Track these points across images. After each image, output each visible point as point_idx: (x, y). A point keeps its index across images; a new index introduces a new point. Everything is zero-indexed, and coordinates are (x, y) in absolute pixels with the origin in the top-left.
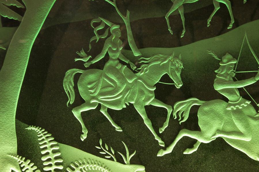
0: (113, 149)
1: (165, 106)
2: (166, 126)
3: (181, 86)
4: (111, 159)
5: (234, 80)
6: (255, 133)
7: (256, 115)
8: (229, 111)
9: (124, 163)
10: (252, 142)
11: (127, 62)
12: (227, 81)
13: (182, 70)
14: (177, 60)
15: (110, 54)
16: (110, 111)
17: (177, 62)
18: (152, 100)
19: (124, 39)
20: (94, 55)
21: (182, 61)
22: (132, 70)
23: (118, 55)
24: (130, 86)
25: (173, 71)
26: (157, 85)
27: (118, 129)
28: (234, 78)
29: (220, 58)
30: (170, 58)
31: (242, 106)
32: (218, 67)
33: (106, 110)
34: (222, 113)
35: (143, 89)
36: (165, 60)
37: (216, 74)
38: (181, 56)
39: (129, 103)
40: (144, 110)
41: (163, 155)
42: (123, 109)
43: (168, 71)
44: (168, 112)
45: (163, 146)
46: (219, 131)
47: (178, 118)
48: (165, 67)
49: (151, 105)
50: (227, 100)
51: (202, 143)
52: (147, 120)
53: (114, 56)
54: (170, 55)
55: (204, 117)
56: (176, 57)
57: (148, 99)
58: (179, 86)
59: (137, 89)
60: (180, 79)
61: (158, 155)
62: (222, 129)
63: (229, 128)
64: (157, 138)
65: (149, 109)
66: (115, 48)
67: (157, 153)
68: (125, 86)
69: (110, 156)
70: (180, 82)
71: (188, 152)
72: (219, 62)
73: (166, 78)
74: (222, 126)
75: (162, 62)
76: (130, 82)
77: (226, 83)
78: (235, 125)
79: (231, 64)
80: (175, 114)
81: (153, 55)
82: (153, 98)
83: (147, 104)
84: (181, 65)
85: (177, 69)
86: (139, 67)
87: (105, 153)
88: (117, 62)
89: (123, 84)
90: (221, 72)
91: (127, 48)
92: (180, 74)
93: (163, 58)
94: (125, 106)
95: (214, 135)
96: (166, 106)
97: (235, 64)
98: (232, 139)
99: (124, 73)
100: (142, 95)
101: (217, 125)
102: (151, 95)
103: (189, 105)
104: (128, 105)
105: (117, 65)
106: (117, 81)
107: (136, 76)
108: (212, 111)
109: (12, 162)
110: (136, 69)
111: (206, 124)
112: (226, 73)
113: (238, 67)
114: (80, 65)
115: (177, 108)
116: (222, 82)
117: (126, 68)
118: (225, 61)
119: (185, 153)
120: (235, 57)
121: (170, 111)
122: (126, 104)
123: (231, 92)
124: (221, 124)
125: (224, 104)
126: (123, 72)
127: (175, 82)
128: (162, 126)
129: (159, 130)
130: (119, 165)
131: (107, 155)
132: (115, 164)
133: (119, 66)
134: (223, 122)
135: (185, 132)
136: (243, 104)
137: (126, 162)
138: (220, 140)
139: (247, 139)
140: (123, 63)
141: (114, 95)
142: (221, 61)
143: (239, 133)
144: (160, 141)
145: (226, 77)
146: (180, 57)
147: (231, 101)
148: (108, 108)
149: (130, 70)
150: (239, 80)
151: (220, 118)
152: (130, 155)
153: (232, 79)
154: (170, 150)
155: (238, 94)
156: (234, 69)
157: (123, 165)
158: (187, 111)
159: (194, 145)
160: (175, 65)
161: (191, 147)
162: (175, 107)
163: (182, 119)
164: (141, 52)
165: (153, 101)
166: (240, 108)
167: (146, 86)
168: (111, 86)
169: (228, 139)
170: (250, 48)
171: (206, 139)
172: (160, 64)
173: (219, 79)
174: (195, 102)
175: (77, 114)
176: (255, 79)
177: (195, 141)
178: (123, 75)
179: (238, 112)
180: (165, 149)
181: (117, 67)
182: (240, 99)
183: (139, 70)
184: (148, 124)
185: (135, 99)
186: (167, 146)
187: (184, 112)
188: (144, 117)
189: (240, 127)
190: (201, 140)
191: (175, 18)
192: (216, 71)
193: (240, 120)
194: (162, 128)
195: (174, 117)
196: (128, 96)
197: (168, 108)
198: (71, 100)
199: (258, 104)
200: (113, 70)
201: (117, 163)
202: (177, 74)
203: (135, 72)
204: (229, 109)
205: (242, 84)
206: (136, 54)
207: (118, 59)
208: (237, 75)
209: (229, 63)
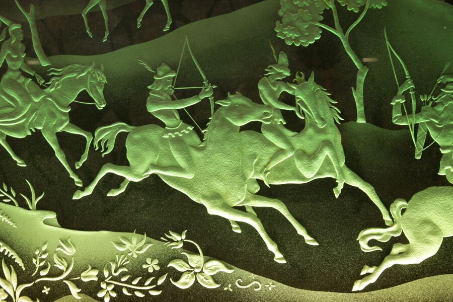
0: (15, 190)
1: (82, 132)
2: (84, 159)
3: (104, 106)
4: (11, 203)
5: (173, 99)
6: (199, 168)
7: (199, 145)
8: (165, 139)
9: (29, 209)
10: (195, 180)
11: (32, 74)
12: (162, 100)
13: (106, 85)
14: (99, 72)
15: (9, 63)
16: (9, 140)
17: (99, 75)
18: (66, 124)
19: (27, 42)
21: (106, 73)
22: (39, 84)
23: (19, 64)
24: (36, 106)
25: (93, 87)
26: (72, 105)
27: (20, 163)
28: (172, 96)
29: (155, 69)
30: (90, 69)
31: (182, 133)
32: (151, 81)
33: (5, 138)
34: (157, 142)
35: (53, 109)
36: (83, 71)
37: (150, 90)
38: (104, 66)
39: (35, 129)
40: (55, 138)
41: (80, 198)
42: (28, 136)
43: (87, 87)
44: (87, 140)
45: (81, 185)
47: (100, 148)
48: (83, 81)
49: (64, 131)
50: (163, 125)
51: (131, 182)
52: (59, 151)
53: (14, 66)
54: (89, 65)
55: (133, 147)
56: (98, 67)
57: (62, 123)
58: (101, 106)
59: (45, 110)
60: (103, 97)
61: (74, 198)
62: (157, 163)
63: (165, 162)
64: (72, 176)
65: (62, 138)
66: (15, 54)
67: (72, 195)
68: (30, 106)
69: (9, 199)
70: (103, 101)
71: (113, 194)
72: (154, 74)
73: (84, 96)
74: (157, 158)
75: (79, 74)
76: (37, 100)
77: (163, 103)
78: (174, 158)
79: (169, 78)
80: (96, 144)
81: (67, 65)
82: (68, 122)
83: (60, 130)
84: (103, 79)
85: (99, 83)
86: (48, 82)
87: (3, 195)
88: (18, 73)
89: (27, 103)
90: (156, 88)
91: (32, 55)
92: (102, 90)
93: (79, 70)
94: (29, 133)
95: (147, 171)
96: (85, 133)
97: (174, 78)
99: (28, 88)
100: (52, 118)
101: (150, 158)
102: (64, 118)
103: (114, 131)
104: (34, 131)
105: (18, 78)
106: (18, 100)
107: (44, 92)
108: (144, 139)
110: (44, 83)
111: (136, 156)
112: (162, 89)
113: (178, 82)
115: (99, 135)
116: (157, 102)
117: (30, 82)
118: (160, 73)
119: (109, 195)
120: (173, 68)
121: (89, 140)
122: (31, 130)
123: (168, 114)
124: (156, 156)
125: (160, 130)
126: (26, 88)
127: (96, 101)
128: (79, 159)
129: (76, 164)
130: (22, 211)
131: (5, 197)
132: (17, 210)
133: (22, 80)
134: (159, 154)
135: (110, 167)
136: (184, 131)
137: (31, 208)
138: (155, 177)
139: (189, 176)
140: (27, 76)
141: (15, 117)
142: (156, 73)
143: (178, 168)
144: (76, 179)
145: (162, 95)
146: (102, 67)
147: (169, 127)
148: (7, 136)
149: (37, 85)
150: (179, 99)
151: (155, 148)
152: (37, 197)
153: (169, 98)
154: (89, 191)
155: (178, 117)
156: (172, 85)
157: (27, 211)
158: (112, 139)
159: (121, 185)
160: (95, 79)
162: (96, 134)
163: (106, 149)
164: (50, 61)
165: (67, 126)
166: (181, 135)
167: (58, 107)
168: (11, 106)
169: (164, 176)
170: (193, 57)
171: (137, 176)
172: (76, 76)
173: (153, 97)
174: (123, 127)
176: (198, 98)
177: (122, 179)
178: (26, 91)
179: (178, 141)
180: (83, 189)
181: (19, 81)
182: (180, 124)
183: (48, 85)
184: (60, 157)
185: (43, 124)
186: (86, 185)
187: (107, 140)
188: (55, 147)
189: (180, 160)
190: (130, 178)
191: (95, 15)
192: (149, 87)
193: (180, 152)
194: (79, 162)
195: (96, 148)
196: (33, 119)
197: (87, 135)
199: (203, 130)
200: (13, 84)
201: (19, 208)
202: (99, 90)
203: (43, 88)
204: (166, 137)
205: (182, 104)
206: (45, 64)
207: (20, 70)
208: (176, 92)
209: (166, 76)
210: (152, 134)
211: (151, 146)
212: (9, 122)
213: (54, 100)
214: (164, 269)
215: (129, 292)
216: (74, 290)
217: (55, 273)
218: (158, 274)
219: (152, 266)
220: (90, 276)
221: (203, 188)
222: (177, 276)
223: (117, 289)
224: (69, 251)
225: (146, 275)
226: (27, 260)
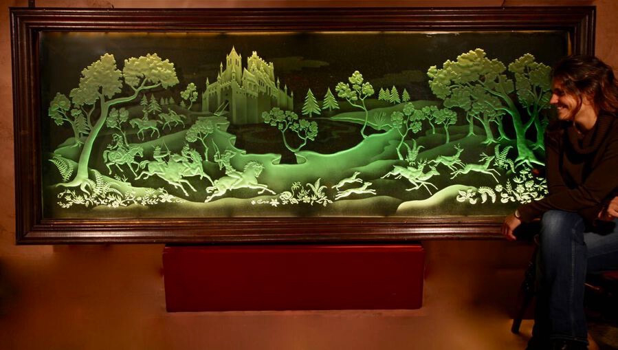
2: (138, 170)
6: (167, 172)
7: (167, 166)
11: (125, 148)
16: (119, 165)
17: (141, 148)
19: (123, 140)
20: (114, 145)
25: (140, 152)
27: (122, 171)
30: (139, 147)
31: (162, 163)
32: (155, 150)
37: (154, 152)
38: (143, 146)
40: (130, 164)
41: (137, 179)
50: (157, 161)
51: (150, 175)
53: (120, 146)
55: (150, 167)
57: (132, 161)
58: (142, 156)
59: (128, 157)
60: (142, 154)
62: (156, 171)
63: (158, 171)
65: (132, 164)
67: (135, 179)
69: (119, 179)
72: (155, 148)
76: (126, 155)
77: (158, 156)
78: (160, 169)
80: (141, 166)
84: (142, 150)
87: (117, 179)
89: (123, 155)
90: (156, 152)
91: (124, 143)
92: (142, 152)
93: (136, 147)
95: (153, 173)
97: (160, 149)
100: (130, 159)
101: (154, 169)
102: (133, 159)
103: (145, 163)
104: (125, 162)
105: (121, 149)
106: (121, 155)
107: (128, 153)
108: (153, 165)
109: (87, 181)
111: (151, 169)
113: (161, 151)
114: (109, 149)
116: (156, 155)
117: (124, 150)
119: (144, 179)
120: (160, 147)
123: (159, 158)
129: (136, 171)
135: (144, 172)
137: (124, 182)
138: (156, 174)
139: (164, 174)
143: (161, 172)
144: (136, 175)
147: (159, 162)
149: (126, 151)
150: (161, 155)
152: (126, 179)
153: (159, 154)
154: (139, 178)
155: (161, 159)
158: (145, 165)
162: (141, 163)
163: (143, 167)
164: (129, 145)
167: (131, 156)
168: (119, 156)
169: (158, 174)
170: (165, 144)
172: (136, 149)
175: (108, 165)
176: (166, 154)
177: (147, 175)
178: (123, 153)
179: (162, 165)
180: (137, 177)
182: (162, 161)
184: (132, 169)
185: (127, 161)
187: (143, 165)
188: (130, 167)
189: (162, 170)
191: (140, 134)
193: (162, 168)
196: (125, 159)
197: (138, 164)
198: (106, 161)
199: (168, 162)
200: (120, 151)
201: (121, 182)
204: (158, 164)
207: (122, 147)
208: (161, 153)
209: (158, 149)
210: (155, 163)
211: (155, 166)
212: (119, 160)
214: (158, 197)
215: (149, 203)
216: (136, 203)
217: (131, 198)
218: (156, 199)
219: (155, 196)
220: (139, 199)
221: (168, 177)
222: (161, 199)
223: (146, 202)
224: (134, 193)
225: (153, 199)
226: (124, 194)
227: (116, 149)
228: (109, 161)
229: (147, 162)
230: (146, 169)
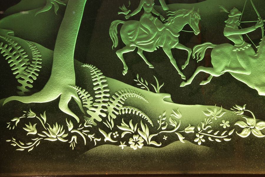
0: (147, 81)
1: (186, 49)
2: (187, 64)
3: (198, 33)
4: (145, 89)
5: (239, 28)
6: (254, 69)
7: (255, 55)
8: (234, 52)
9: (155, 92)
10: (251, 75)
11: (158, 15)
12: (233, 29)
13: (200, 21)
14: (196, 13)
15: (145, 9)
16: (144, 53)
17: (196, 15)
18: (176, 44)
20: (133, 9)
21: (200, 14)
22: (161, 21)
23: (151, 9)
24: (160, 33)
25: (193, 22)
26: (181, 33)
27: (151, 66)
28: (239, 27)
30: (191, 12)
31: (244, 48)
32: (227, 18)
33: (142, 52)
34: (229, 53)
35: (170, 36)
36: (187, 13)
37: (226, 23)
38: (199, 10)
39: (159, 47)
40: (170, 52)
41: (184, 86)
42: (155, 51)
43: (189, 22)
44: (189, 53)
45: (185, 79)
46: (226, 67)
47: (196, 57)
48: (186, 19)
49: (175, 48)
50: (233, 44)
51: (214, 77)
52: (172, 59)
53: (148, 10)
54: (191, 9)
55: (216, 57)
56: (195, 10)
57: (174, 43)
58: (197, 33)
59: (165, 36)
60: (198, 28)
61: (181, 86)
62: (229, 66)
63: (234, 65)
64: (180, 73)
65: (175, 52)
66: (149, 4)
67: (180, 84)
68: (156, 33)
69: (145, 86)
70: (198, 30)
71: (203, 84)
72: (228, 14)
73: (187, 27)
74: (229, 63)
75: (185, 15)
76: (160, 30)
77: (233, 31)
78: (239, 63)
79: (238, 16)
80: (194, 55)
81: (178, 9)
82: (178, 43)
83: (173, 47)
84: (199, 17)
85: (196, 20)
86: (167, 19)
87: (141, 85)
88: (150, 15)
89: (154, 32)
90: (230, 23)
92: (198, 24)
93: (185, 12)
94: (156, 49)
95: (223, 70)
96: (187, 49)
97: (240, 16)
98: (236, 73)
99: (156, 23)
100: (169, 41)
101: (225, 63)
102: (176, 40)
103: (204, 48)
104: (158, 48)
105: (150, 17)
106: (150, 30)
107: (165, 25)
108: (222, 52)
110: (164, 20)
111: (217, 62)
112: (233, 23)
113: (242, 18)
114: (122, 18)
115: (196, 50)
116: (230, 30)
117: (157, 19)
118: (232, 13)
119: (201, 84)
120: (240, 10)
121: (190, 53)
123: (236, 37)
124: (228, 62)
125: (231, 47)
126: (154, 23)
127: (194, 30)
128: (184, 64)
129: (182, 67)
130: (152, 93)
131: (142, 86)
132: (149, 93)
133: (152, 18)
134: (230, 61)
135: (202, 68)
136: (246, 47)
137: (156, 92)
138: (228, 74)
139: (248, 73)
140: (155, 16)
141: (148, 40)
142: (230, 13)
144: (182, 76)
145: (233, 26)
146: (198, 10)
147: (236, 45)
148: (143, 50)
149: (160, 21)
150: (243, 28)
151: (228, 57)
152: (160, 86)
153: (237, 28)
154: (189, 82)
155: (242, 39)
156: (239, 20)
157: (154, 93)
158: (203, 52)
159: (208, 79)
160: (194, 17)
161: (206, 80)
162: (194, 50)
163: (199, 58)
164: (168, 7)
165: (177, 45)
166: (243, 50)
167: (172, 34)
168: (146, 34)
169: (233, 73)
170: (252, 3)
171: (217, 73)
172: (183, 16)
173: (227, 28)
174: (210, 45)
175: (119, 55)
176: (255, 27)
177: (209, 75)
178: (154, 25)
179: (241, 53)
180: (186, 81)
181: (150, 19)
182: (243, 43)
183: (167, 21)
184: (173, 63)
185: (164, 44)
186: (188, 78)
187: (200, 53)
188: (170, 57)
189: (243, 64)
190: (213, 75)
192: (225, 22)
193: (243, 59)
194: (184, 66)
195: (193, 57)
196: (158, 41)
197: (189, 50)
198: (116, 44)
199: (256, 46)
200: (147, 21)
201: (150, 92)
202: (196, 24)
203: (164, 23)
204: (235, 50)
205: (245, 31)
206: (165, 9)
207: (151, 12)
208: (242, 24)
209: (236, 15)
210: (227, 49)
211: (227, 56)
212: (145, 43)
213: (170, 30)
214: (232, 126)
215: (212, 139)
216: (181, 138)
217: (170, 128)
218: (229, 130)
219: (226, 125)
220: (190, 130)
221: (256, 80)
222: (240, 130)
223: (206, 138)
224: (178, 116)
225: (222, 130)
227: (137, 18)
228: (122, 46)
229: (208, 45)
230: (207, 63)
